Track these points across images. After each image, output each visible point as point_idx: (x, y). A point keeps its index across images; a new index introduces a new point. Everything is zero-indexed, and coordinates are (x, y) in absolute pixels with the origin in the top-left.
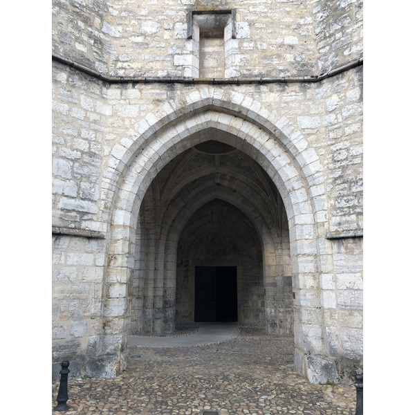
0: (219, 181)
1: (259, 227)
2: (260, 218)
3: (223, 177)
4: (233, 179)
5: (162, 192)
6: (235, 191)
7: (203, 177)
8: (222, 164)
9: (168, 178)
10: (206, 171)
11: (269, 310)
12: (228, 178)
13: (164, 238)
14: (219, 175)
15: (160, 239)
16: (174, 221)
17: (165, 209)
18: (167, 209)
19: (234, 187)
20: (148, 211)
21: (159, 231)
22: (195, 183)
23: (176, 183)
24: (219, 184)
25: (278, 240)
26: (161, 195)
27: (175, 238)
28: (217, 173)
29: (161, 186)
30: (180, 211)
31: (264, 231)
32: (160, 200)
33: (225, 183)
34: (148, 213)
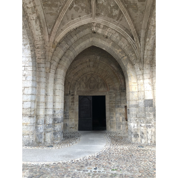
0: (94, 29)
1: (125, 64)
2: (126, 57)
3: (98, 26)
4: (105, 27)
5: (50, 35)
6: (107, 37)
7: (83, 26)
8: (97, 15)
9: (55, 22)
10: (85, 20)
11: (133, 125)
12: (102, 26)
13: (53, 71)
14: (95, 24)
15: (50, 72)
16: (60, 59)
17: (53, 49)
18: (55, 50)
19: (106, 34)
20: (38, 48)
21: (49, 66)
22: (77, 30)
23: (62, 30)
24: (95, 33)
25: (140, 72)
26: (49, 38)
27: (61, 73)
28: (94, 23)
29: (50, 30)
30: (65, 53)
31: (129, 66)
32: (49, 41)
33: (100, 31)
34: (38, 50)
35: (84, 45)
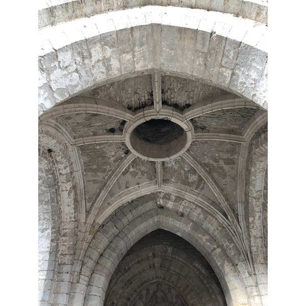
0: (161, 202)
1: (219, 264)
2: (218, 250)
3: (167, 197)
4: (179, 199)
5: (88, 212)
6: (182, 215)
7: (143, 197)
8: (165, 181)
9: (100, 193)
10: (146, 189)
12: (173, 198)
13: (84, 280)
14: (162, 195)
15: (78, 282)
16: (101, 255)
17: (90, 237)
18: (94, 238)
19: (181, 210)
20: (64, 235)
21: (78, 269)
22: (133, 204)
23: (109, 204)
24: (162, 207)
26: (87, 217)
27: (101, 281)
28: (160, 192)
29: (89, 205)
30: (111, 242)
31: (227, 268)
32: (85, 223)
33: (170, 205)
34: (64, 238)
35: (145, 227)
